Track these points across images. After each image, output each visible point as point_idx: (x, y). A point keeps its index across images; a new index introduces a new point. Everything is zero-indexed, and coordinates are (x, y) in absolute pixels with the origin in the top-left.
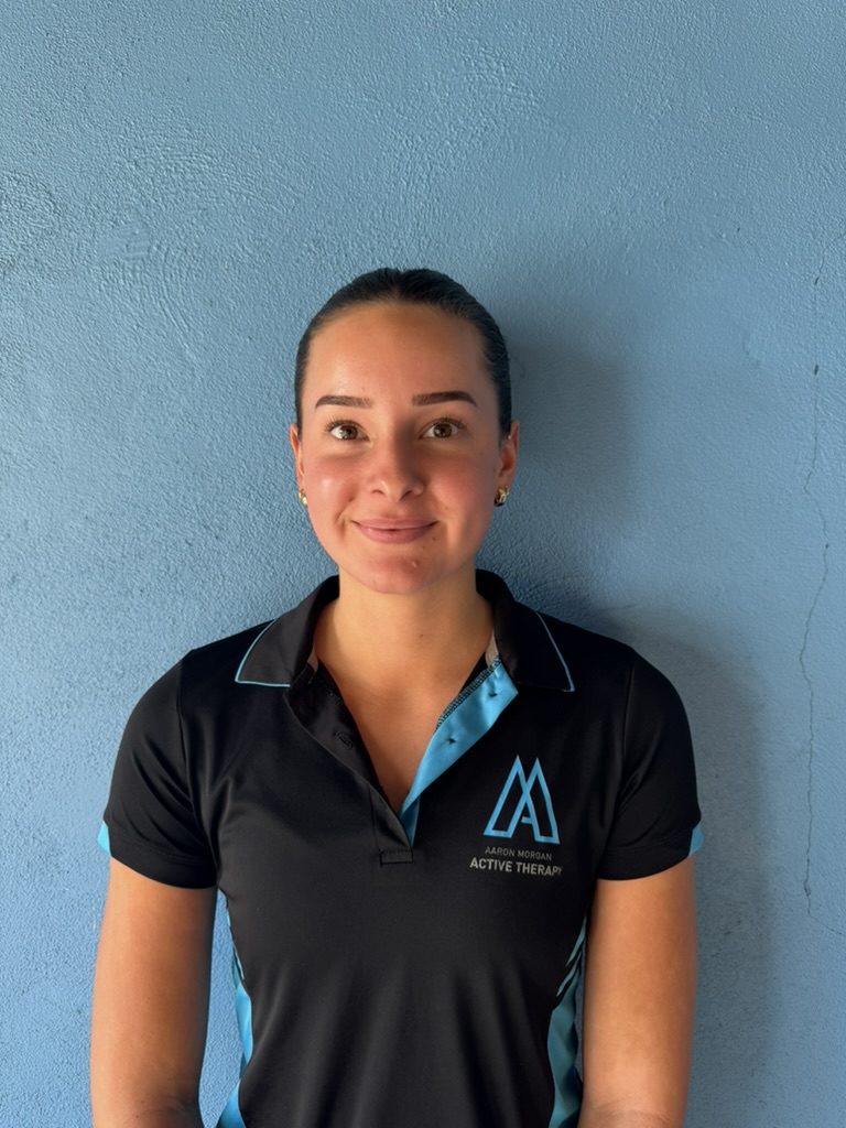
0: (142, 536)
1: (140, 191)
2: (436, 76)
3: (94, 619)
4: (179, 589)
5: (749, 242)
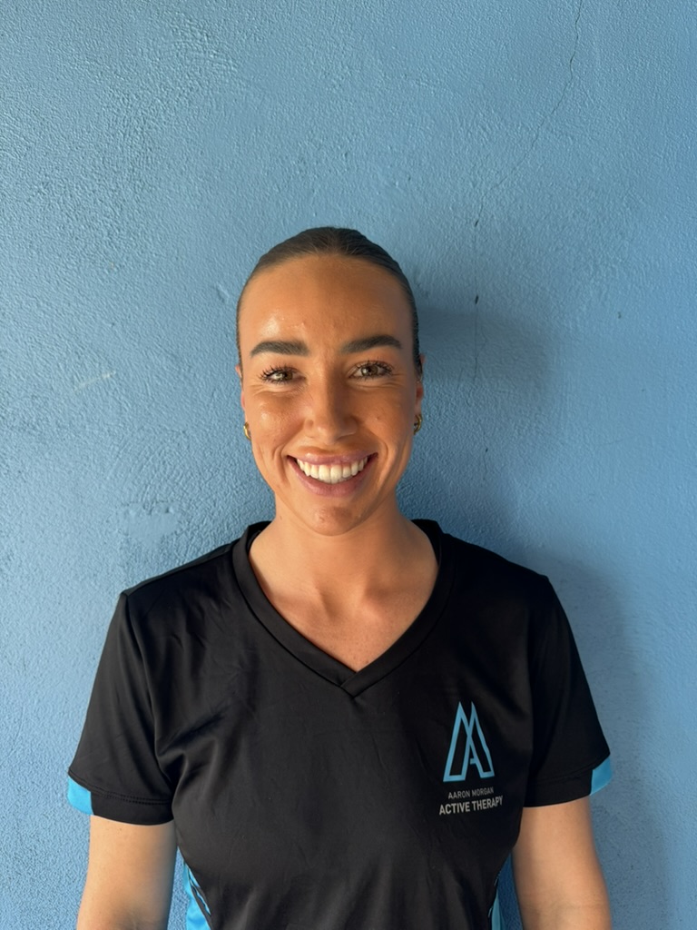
2: (148, 43)
5: (418, 189)
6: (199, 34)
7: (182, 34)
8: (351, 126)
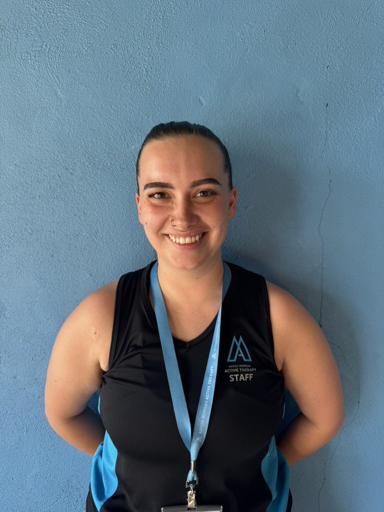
0: (39, 173)
1: (37, 21)
4: (55, 196)
5: (300, 49)
8: (267, 16)
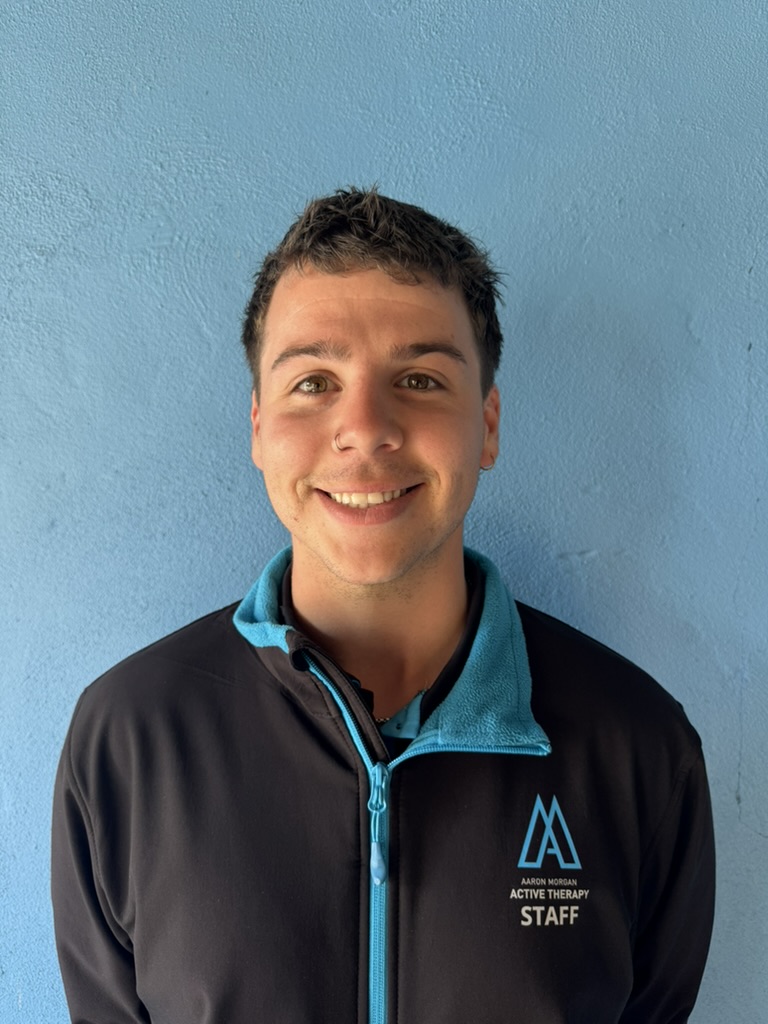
3: (122, 558)
5: (692, 236)
6: (472, 81)
7: (456, 81)
8: (625, 172)
